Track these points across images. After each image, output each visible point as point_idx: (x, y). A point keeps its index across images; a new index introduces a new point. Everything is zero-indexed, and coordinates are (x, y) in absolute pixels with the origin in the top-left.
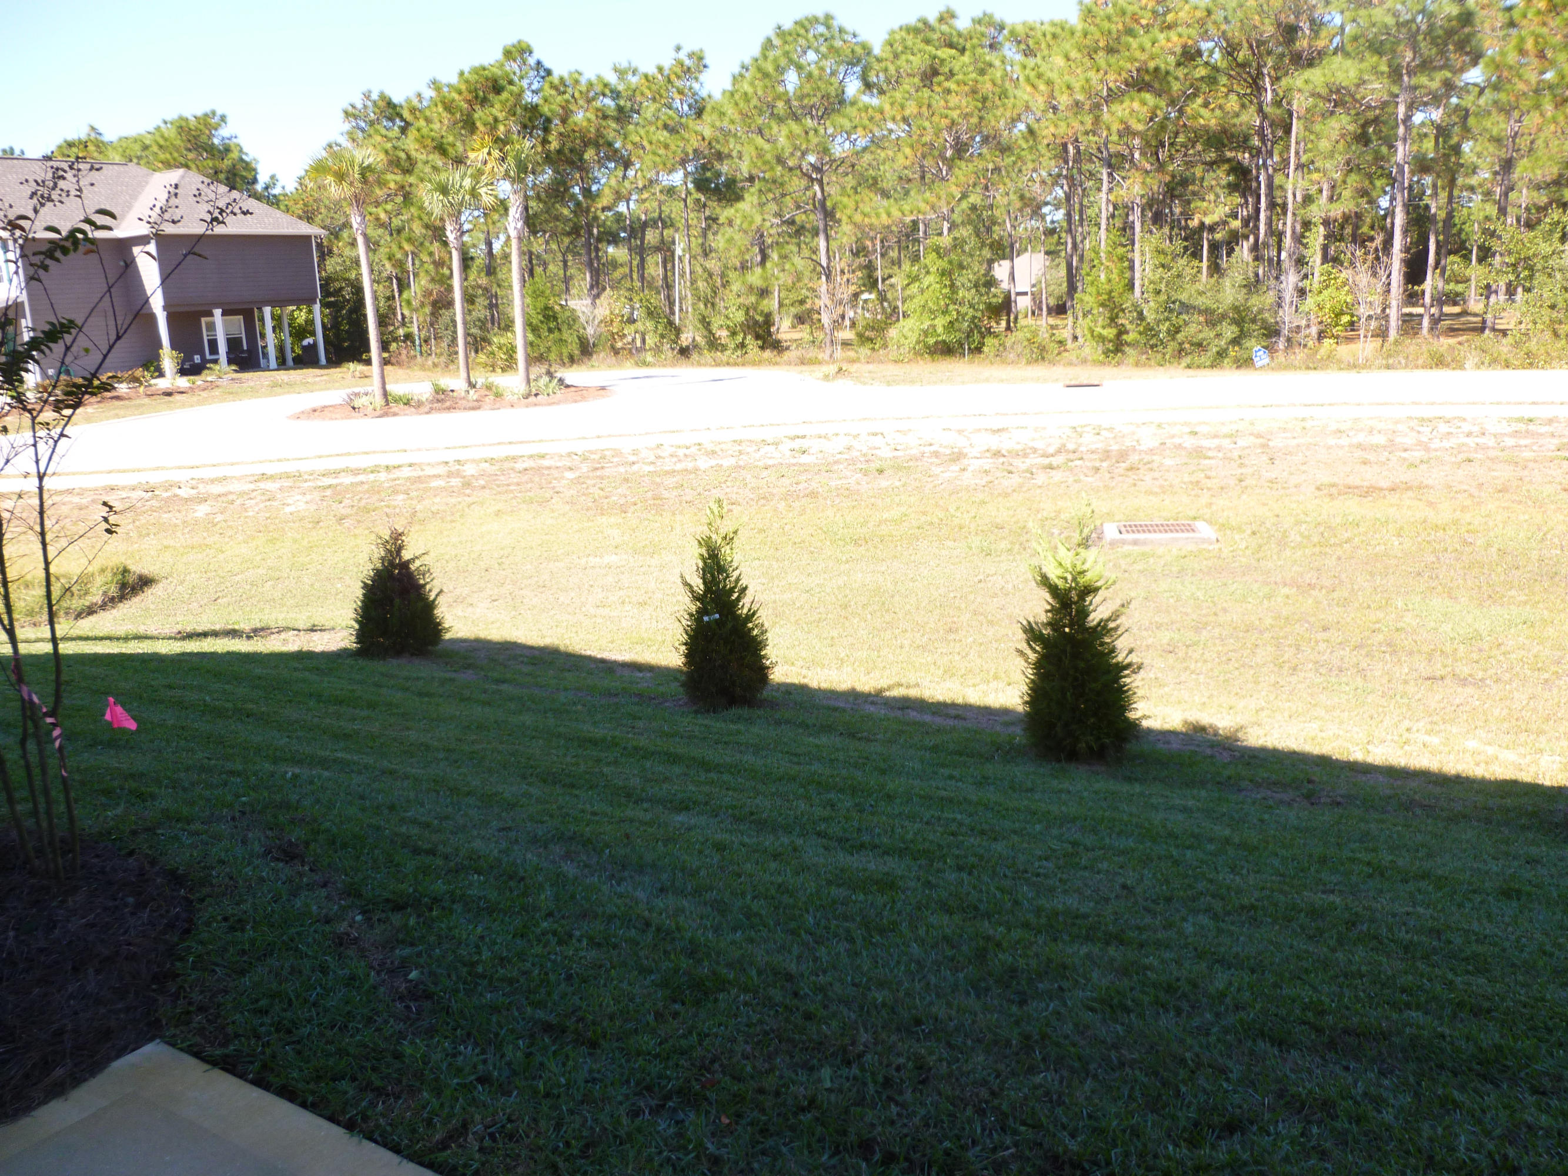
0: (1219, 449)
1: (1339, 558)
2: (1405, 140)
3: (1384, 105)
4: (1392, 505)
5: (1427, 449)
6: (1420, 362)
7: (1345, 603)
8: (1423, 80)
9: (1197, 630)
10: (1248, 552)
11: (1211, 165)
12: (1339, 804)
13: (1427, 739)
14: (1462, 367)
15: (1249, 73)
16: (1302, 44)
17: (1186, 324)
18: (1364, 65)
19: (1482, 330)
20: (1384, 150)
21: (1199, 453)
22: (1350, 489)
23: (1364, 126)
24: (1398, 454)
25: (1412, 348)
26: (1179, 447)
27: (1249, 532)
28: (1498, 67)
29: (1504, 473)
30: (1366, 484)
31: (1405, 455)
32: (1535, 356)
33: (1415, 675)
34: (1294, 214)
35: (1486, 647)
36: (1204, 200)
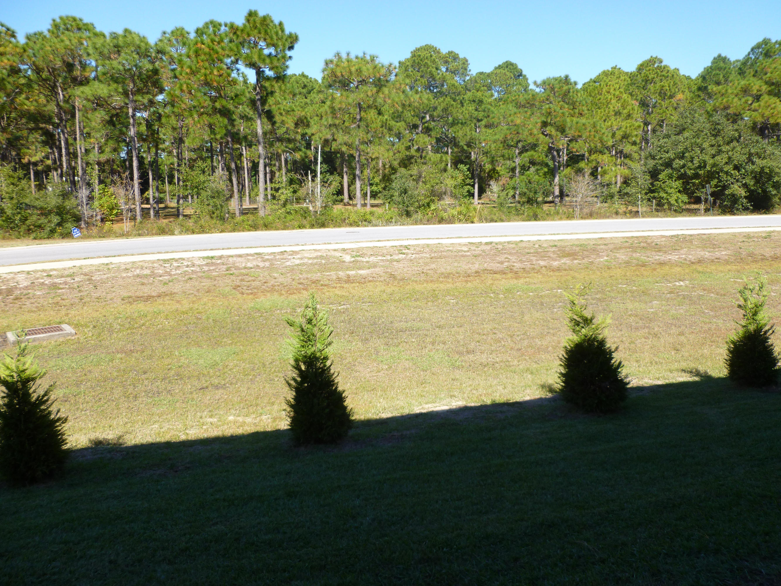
0: (66, 283)
1: (141, 334)
2: (134, 126)
3: (121, 108)
4: (161, 304)
5: (170, 275)
6: (154, 232)
7: (150, 357)
8: (139, 98)
9: (78, 386)
10: (94, 338)
11: (31, 130)
12: (189, 468)
13: (211, 420)
14: (173, 234)
15: (49, 84)
16: (77, 73)
17: (31, 215)
18: (110, 88)
19: (178, 216)
20: (124, 129)
21: (54, 286)
22: (138, 299)
23: (111, 117)
24: (158, 278)
25: (149, 225)
26: (43, 284)
27: (92, 326)
28: (172, 96)
29: (207, 283)
30: (146, 295)
31: (161, 279)
32: (204, 227)
33: (194, 388)
34: (82, 159)
35: (221, 368)
36: (28, 148)
